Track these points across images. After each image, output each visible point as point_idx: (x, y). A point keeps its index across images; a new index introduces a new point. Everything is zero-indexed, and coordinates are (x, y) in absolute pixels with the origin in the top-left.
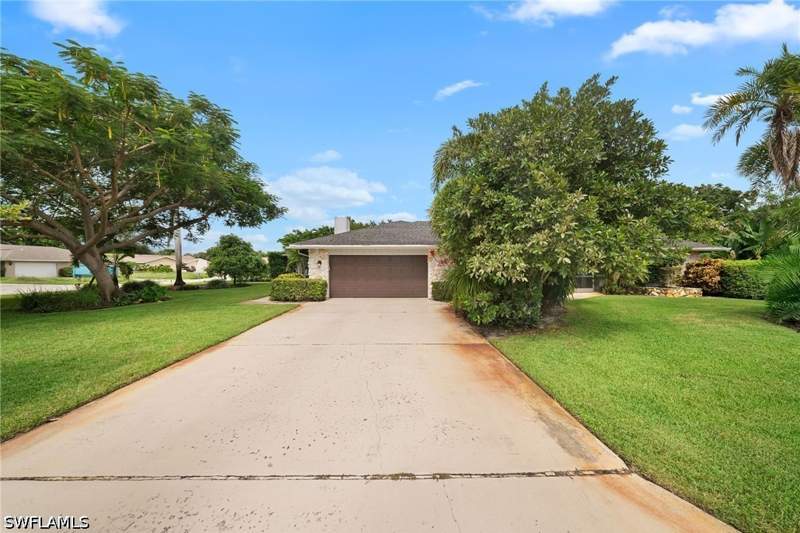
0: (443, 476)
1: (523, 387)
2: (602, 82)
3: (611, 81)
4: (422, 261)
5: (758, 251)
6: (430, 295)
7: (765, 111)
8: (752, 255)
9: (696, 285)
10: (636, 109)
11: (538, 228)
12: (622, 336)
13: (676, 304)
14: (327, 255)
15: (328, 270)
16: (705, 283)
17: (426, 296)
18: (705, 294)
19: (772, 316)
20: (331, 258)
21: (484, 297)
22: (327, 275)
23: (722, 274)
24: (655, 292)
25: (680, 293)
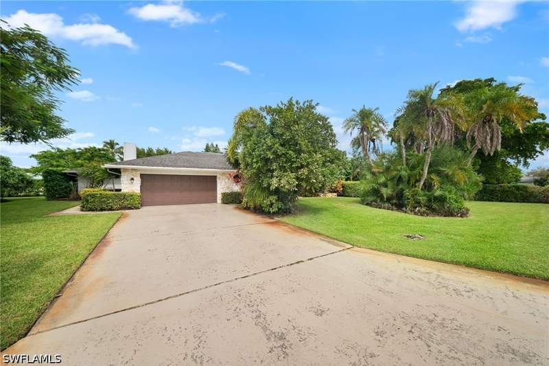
0: (311, 259)
1: (307, 233)
2: (313, 104)
3: (317, 104)
4: (213, 179)
5: (351, 178)
6: (219, 201)
7: (358, 126)
8: (358, 180)
9: (335, 192)
10: (328, 121)
11: (302, 166)
12: (324, 213)
13: (330, 200)
14: (139, 173)
15: (139, 185)
16: (338, 191)
17: (216, 202)
18: (338, 196)
19: (362, 202)
20: (142, 176)
21: (273, 198)
22: (139, 189)
23: (343, 187)
24: (322, 195)
25: (330, 195)
